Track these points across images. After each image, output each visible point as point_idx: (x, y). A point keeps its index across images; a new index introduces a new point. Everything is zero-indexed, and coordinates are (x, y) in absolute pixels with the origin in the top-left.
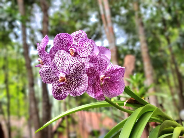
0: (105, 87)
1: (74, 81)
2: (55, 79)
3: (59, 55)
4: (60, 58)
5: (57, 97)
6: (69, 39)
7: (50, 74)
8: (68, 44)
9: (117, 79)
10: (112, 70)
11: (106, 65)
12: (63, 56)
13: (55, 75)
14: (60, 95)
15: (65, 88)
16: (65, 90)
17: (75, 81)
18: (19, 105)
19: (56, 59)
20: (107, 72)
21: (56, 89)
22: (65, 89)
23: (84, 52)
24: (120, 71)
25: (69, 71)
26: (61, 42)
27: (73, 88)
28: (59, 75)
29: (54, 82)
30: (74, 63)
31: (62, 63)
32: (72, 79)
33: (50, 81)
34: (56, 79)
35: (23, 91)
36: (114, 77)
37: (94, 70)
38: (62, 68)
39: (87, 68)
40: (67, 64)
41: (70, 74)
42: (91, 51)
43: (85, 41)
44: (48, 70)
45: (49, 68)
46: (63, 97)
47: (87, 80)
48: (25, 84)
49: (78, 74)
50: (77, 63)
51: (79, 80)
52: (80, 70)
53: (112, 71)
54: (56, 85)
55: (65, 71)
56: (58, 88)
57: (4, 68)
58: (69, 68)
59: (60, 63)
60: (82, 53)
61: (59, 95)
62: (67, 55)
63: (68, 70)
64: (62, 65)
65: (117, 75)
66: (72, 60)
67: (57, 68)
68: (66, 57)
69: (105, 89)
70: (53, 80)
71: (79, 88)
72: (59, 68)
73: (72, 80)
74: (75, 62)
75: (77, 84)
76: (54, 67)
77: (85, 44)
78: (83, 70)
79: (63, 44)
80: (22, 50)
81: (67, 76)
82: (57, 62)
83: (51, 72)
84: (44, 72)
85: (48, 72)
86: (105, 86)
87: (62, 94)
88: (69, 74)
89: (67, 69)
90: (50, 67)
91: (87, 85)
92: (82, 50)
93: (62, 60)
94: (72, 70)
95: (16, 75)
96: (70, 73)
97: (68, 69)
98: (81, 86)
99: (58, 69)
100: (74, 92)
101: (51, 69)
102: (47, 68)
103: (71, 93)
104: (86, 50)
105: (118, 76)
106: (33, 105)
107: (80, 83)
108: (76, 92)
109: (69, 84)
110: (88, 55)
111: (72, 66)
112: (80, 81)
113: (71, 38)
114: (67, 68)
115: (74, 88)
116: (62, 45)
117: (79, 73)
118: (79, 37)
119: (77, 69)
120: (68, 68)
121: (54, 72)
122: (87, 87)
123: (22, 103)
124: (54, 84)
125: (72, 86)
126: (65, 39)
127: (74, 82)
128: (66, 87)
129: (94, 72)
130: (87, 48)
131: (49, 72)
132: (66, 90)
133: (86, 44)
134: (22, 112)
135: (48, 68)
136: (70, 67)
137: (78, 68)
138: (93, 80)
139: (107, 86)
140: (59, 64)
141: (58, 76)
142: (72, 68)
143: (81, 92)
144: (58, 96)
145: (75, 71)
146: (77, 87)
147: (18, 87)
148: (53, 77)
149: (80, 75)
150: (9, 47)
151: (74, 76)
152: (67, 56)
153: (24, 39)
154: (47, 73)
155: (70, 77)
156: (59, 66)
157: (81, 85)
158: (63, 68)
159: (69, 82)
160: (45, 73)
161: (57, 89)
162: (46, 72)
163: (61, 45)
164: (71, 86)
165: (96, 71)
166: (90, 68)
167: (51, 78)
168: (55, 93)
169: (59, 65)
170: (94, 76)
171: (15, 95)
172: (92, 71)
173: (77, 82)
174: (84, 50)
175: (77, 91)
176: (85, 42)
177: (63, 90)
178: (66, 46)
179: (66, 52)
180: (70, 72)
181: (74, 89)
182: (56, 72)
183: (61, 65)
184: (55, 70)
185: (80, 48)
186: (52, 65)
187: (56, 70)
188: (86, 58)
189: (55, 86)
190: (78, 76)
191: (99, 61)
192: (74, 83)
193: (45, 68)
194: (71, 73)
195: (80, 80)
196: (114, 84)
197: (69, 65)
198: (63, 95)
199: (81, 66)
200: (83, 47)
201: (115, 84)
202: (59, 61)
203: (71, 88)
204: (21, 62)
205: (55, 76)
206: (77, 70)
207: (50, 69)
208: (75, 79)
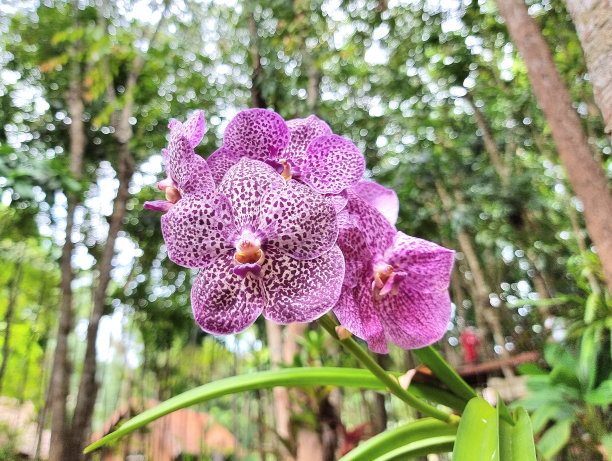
0: (385, 308)
1: (286, 268)
2: (218, 251)
3: (245, 173)
4: (245, 182)
5: (210, 322)
6: (276, 133)
7: (205, 230)
8: (271, 148)
9: (427, 286)
10: (412, 254)
11: (389, 233)
12: (257, 175)
13: (222, 236)
14: (224, 314)
15: (249, 290)
16: (249, 296)
17: (292, 269)
18: (25, 373)
19: (232, 184)
20: (396, 256)
21: (216, 291)
22: (251, 292)
23: (326, 179)
24: (437, 258)
25: (276, 228)
26: (251, 136)
27: (281, 291)
28: (239, 237)
29: (212, 261)
30: (299, 201)
31: (253, 198)
32: (280, 259)
33: (196, 255)
34: (222, 251)
35: (43, 343)
36: (415, 278)
37: (358, 239)
38: (251, 214)
39: (342, 227)
40: (273, 203)
41: (280, 241)
42: (351, 177)
43: (333, 144)
44: (198, 215)
45: (203, 208)
46: (236, 322)
47: (340, 267)
48: (48, 328)
49: (309, 243)
50: (309, 204)
51: (306, 266)
52: (317, 230)
53: (414, 257)
54: (218, 273)
55: (263, 225)
56: (222, 285)
57: (10, 285)
58: (280, 217)
59: (247, 196)
60: (318, 183)
61: (219, 315)
62: (273, 176)
63: (274, 224)
64: (252, 206)
65: (429, 272)
66: (291, 189)
67: (231, 213)
68: (268, 180)
69: (385, 315)
70: (208, 256)
71: (302, 294)
72: (241, 214)
73: (280, 263)
74: (305, 200)
75: (299, 282)
76: (224, 208)
77: (330, 154)
78: (330, 232)
79: (254, 144)
80: (58, 253)
81: (265, 246)
82: (235, 195)
83: (208, 223)
84: (184, 220)
85: (198, 222)
86: (386, 303)
87: (233, 311)
88: (277, 237)
89: (269, 221)
90: (207, 206)
91: (340, 287)
92: (318, 173)
93: (255, 187)
94: (289, 227)
95: (35, 306)
96: (281, 235)
97: (274, 220)
98: (313, 288)
99: (236, 218)
100: (282, 308)
101: (213, 214)
102: (196, 208)
103: (273, 309)
104: (335, 174)
105: (431, 277)
106: (58, 378)
107: (311, 279)
108: (290, 308)
109: (267, 277)
110: (342, 188)
111: (290, 210)
112: (311, 270)
113: (283, 130)
114: (271, 217)
115: (285, 294)
116: (252, 148)
117: (312, 240)
118: (305, 136)
119: (309, 223)
120: (276, 216)
121: (220, 226)
122: (337, 293)
123: (34, 370)
124: (211, 271)
125: (276, 285)
126: (264, 129)
127: (286, 272)
128: (254, 285)
129: (359, 249)
130: (337, 166)
131: (202, 223)
132: (254, 296)
133: (336, 154)
134: (30, 390)
135: (199, 206)
136: (284, 214)
137: (313, 222)
138: (353, 275)
139: (393, 305)
140: (242, 202)
141: (233, 239)
142: (290, 218)
143: (312, 310)
144: (218, 318)
145: (300, 231)
146: (295, 291)
147: (32, 332)
148: (213, 244)
149: (315, 248)
150: (32, 241)
151: (291, 248)
152: (273, 179)
153: (69, 228)
154: (192, 227)
155: (275, 250)
156: (241, 209)
157: (313, 284)
158: (255, 217)
159: (269, 267)
160: (186, 224)
161: (219, 289)
162: (191, 220)
163: (247, 148)
164: (272, 285)
165: (364, 246)
166: (350, 230)
167: (204, 248)
168: (207, 302)
169: (239, 205)
170: (356, 259)
171: (22, 350)
172: (352, 243)
173: (298, 273)
174: (327, 173)
175: (297, 304)
176: (332, 149)
177: (239, 297)
178: (263, 155)
179: (267, 166)
180: (280, 231)
181: (284, 298)
182: (228, 226)
183: (249, 204)
184: (225, 216)
185: (312, 165)
186: (218, 198)
187: (229, 219)
188: (333, 198)
189: (214, 276)
190: (306, 249)
191: (371, 216)
192: (287, 275)
193: (188, 207)
194: (283, 234)
195: (311, 266)
196: (412, 302)
197: (282, 205)
198: (236, 314)
199: (322, 217)
200: (321, 162)
201: (416, 302)
202: (243, 190)
203: (271, 293)
204: (52, 278)
205: (222, 240)
206: (308, 229)
207: (206, 212)
208: (292, 260)
